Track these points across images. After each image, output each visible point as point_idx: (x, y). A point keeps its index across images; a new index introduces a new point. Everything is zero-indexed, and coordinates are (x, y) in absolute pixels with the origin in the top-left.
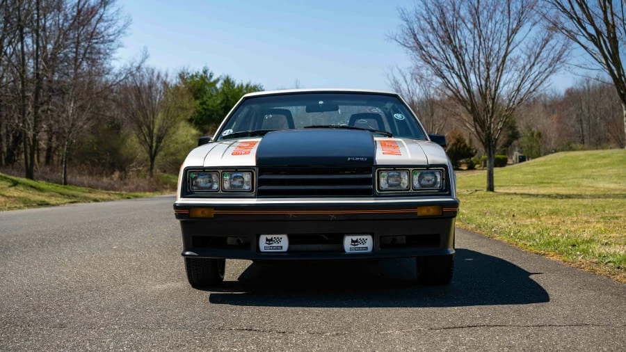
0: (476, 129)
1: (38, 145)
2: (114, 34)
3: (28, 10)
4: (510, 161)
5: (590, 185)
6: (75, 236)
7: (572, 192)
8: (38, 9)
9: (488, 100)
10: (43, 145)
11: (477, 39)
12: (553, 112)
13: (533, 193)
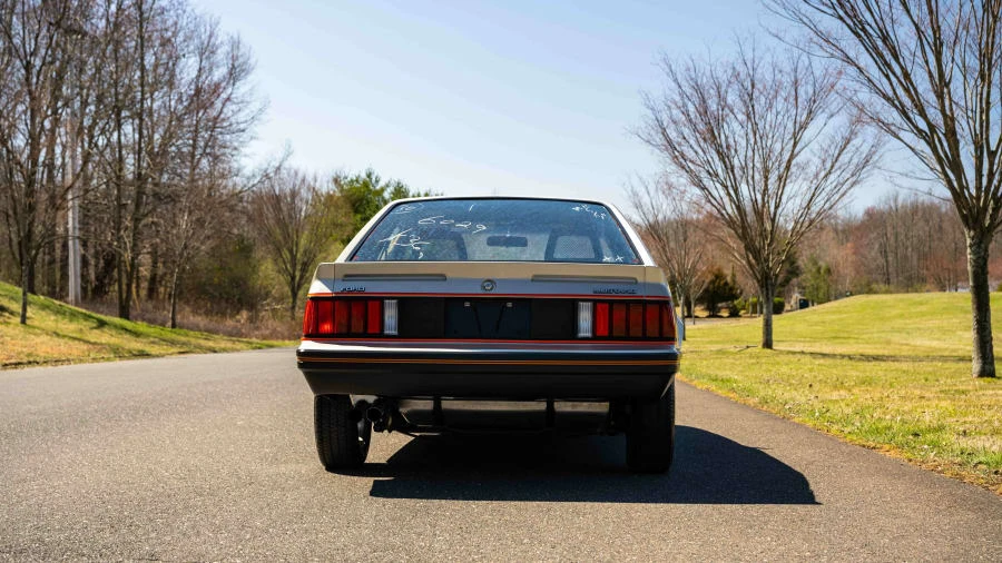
0: (749, 262)
1: (138, 271)
2: (246, 121)
3: (129, 86)
4: (787, 307)
5: (905, 342)
6: (182, 405)
7: (880, 352)
8: (142, 85)
9: (765, 220)
10: (145, 272)
11: (751, 136)
12: (848, 241)
13: (827, 352)
